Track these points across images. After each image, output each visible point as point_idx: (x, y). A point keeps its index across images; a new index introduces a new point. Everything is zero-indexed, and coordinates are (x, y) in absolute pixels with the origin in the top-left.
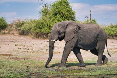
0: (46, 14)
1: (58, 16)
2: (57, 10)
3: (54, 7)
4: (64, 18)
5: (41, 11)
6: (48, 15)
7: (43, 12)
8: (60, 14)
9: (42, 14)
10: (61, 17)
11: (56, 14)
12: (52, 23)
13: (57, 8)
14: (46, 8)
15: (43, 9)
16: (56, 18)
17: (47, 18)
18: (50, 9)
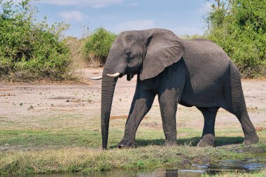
0: (220, 22)
1: (249, 27)
2: (244, 12)
3: (239, 5)
4: (261, 29)
5: (208, 16)
6: (225, 25)
7: (212, 17)
8: (251, 20)
9: (210, 21)
10: (256, 29)
11: (242, 22)
12: (235, 42)
13: (245, 8)
14: (221, 7)
15: (214, 11)
16: (244, 29)
17: (223, 31)
18: (228, 11)
